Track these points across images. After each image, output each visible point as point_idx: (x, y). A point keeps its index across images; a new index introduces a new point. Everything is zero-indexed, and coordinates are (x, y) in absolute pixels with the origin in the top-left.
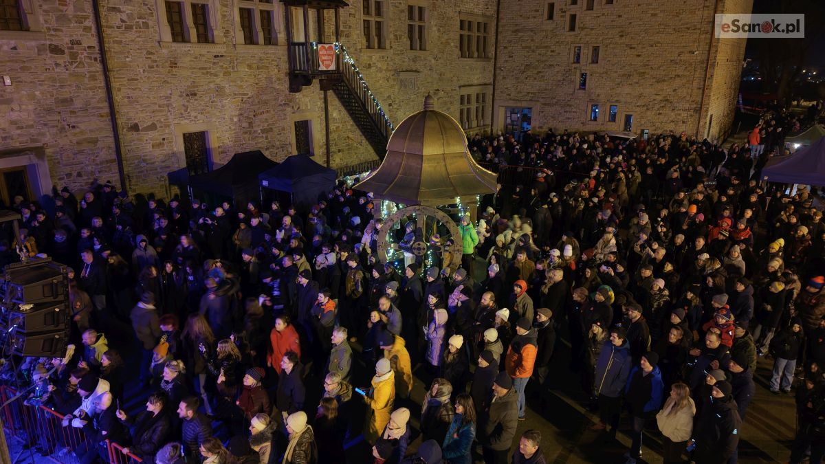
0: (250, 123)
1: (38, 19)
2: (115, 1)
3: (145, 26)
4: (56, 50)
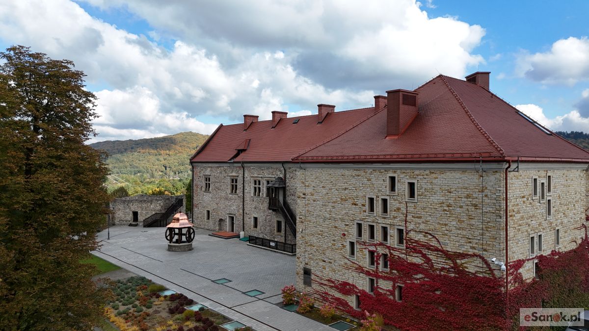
0: (266, 218)
1: (238, 191)
2: (246, 188)
3: (250, 192)
4: (239, 197)
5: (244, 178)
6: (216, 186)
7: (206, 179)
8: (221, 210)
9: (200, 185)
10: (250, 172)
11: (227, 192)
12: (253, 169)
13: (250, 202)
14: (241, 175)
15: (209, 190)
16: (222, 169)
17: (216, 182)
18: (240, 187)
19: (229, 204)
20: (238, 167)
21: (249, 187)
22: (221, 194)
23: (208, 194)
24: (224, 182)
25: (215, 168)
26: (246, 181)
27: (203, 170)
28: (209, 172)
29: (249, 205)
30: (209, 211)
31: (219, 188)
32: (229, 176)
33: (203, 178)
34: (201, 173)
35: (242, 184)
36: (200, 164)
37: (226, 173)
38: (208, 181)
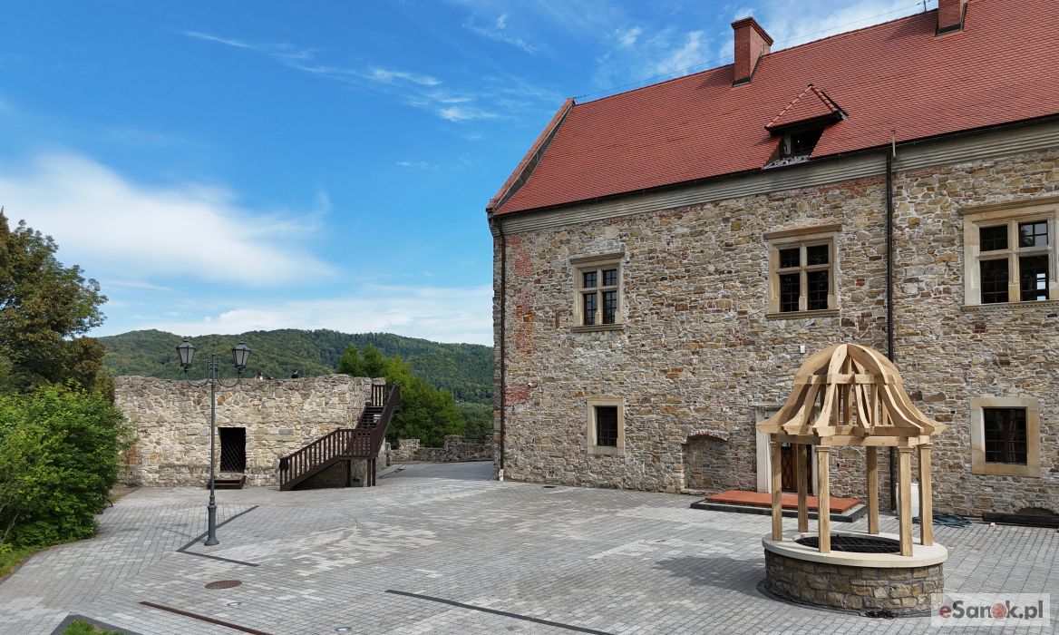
2: (914, 272)
3: (947, 291)
4: (847, 323)
6: (660, 297)
7: (588, 278)
8: (701, 399)
9: (550, 307)
10: (945, 192)
11: (745, 313)
12: (972, 171)
13: (954, 338)
14: (861, 221)
15: (613, 321)
16: (709, 214)
17: (666, 279)
18: (856, 277)
19: (765, 365)
20: (842, 184)
21: (942, 267)
22: (703, 327)
23: (604, 337)
24: (723, 272)
25: (657, 220)
26: (907, 242)
27: (568, 241)
28: (611, 244)
29: (942, 351)
30: (613, 410)
31: (682, 300)
32: (767, 237)
33: (567, 275)
34: (556, 258)
35: (873, 259)
36: (553, 219)
37: (736, 227)
38: (600, 286)
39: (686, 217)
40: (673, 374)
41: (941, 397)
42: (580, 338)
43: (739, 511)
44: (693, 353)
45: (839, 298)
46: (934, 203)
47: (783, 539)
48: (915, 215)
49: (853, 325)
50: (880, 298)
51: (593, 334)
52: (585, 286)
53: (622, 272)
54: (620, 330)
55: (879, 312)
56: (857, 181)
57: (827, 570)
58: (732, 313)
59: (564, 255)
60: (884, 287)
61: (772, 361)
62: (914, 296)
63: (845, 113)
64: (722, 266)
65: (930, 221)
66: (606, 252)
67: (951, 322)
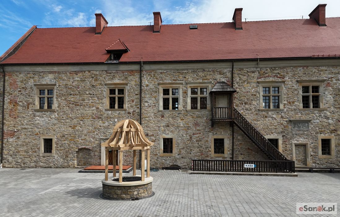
0: (191, 138)
1: (126, 106)
2: (147, 99)
3: (155, 106)
4: (129, 113)
5: (141, 86)
6: (70, 101)
7: (42, 92)
8: (83, 136)
9: (25, 101)
10: (155, 78)
11: (98, 108)
12: (161, 73)
13: (156, 119)
14: (133, 83)
15: (51, 108)
16: (87, 75)
17: (72, 95)
18: (132, 100)
19: (104, 125)
20: (128, 71)
21: (154, 99)
22: (84, 112)
23: (48, 114)
24: (91, 94)
25: (68, 74)
26: (145, 91)
27: (33, 78)
28: (51, 80)
29: (153, 122)
30: (51, 140)
31: (77, 102)
32: (106, 85)
33: (33, 90)
34: (28, 83)
35: (137, 95)
36: (27, 68)
37: (96, 80)
38: (46, 95)
39: (79, 75)
40: (74, 127)
41: (153, 135)
42: (38, 114)
43: (95, 172)
44: (81, 120)
45: (127, 105)
46: (152, 80)
47: (108, 180)
48: (147, 83)
49: (131, 114)
50: (138, 106)
51: (43, 112)
52: (40, 95)
53: (55, 91)
54: (54, 111)
55: (138, 110)
56: (132, 71)
57: (121, 188)
58: (94, 108)
59: (31, 82)
60: (139, 103)
61: (107, 124)
62: (147, 106)
63: (129, 50)
64: (91, 92)
65: (151, 85)
66: (49, 83)
67: (156, 114)
